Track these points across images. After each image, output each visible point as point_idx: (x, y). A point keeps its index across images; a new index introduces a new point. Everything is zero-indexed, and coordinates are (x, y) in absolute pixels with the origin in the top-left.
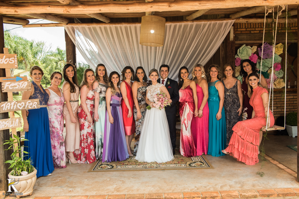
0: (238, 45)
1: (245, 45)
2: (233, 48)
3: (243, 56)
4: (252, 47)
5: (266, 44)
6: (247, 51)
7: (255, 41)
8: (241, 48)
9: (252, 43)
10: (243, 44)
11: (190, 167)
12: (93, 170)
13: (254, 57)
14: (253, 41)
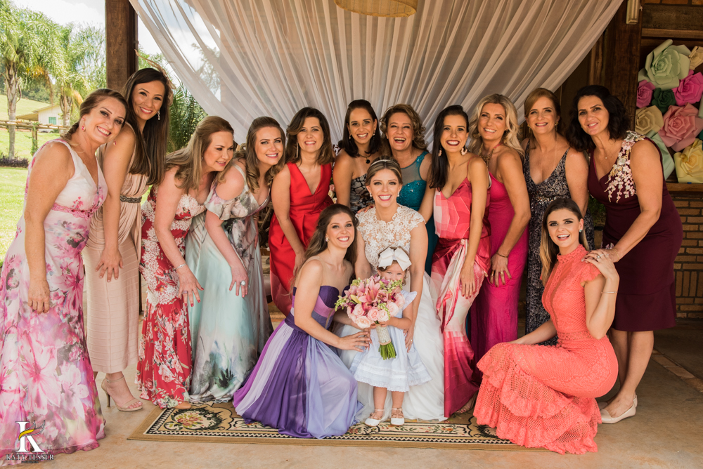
0: (647, 40)
1: (670, 41)
2: (634, 48)
3: (661, 78)
4: (691, 49)
6: (675, 63)
8: (657, 52)
9: (693, 37)
10: (665, 39)
11: (482, 438)
12: (148, 432)
13: (695, 83)
14: (698, 32)
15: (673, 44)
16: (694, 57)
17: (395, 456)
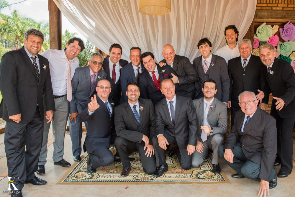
0: (256, 23)
1: (265, 23)
2: (252, 26)
3: (262, 37)
4: (272, 26)
5: (290, 23)
6: (267, 31)
7: (277, 20)
8: (260, 27)
9: (274, 22)
10: (263, 22)
11: (197, 179)
12: (64, 181)
13: (275, 39)
14: (275, 20)
15: (266, 24)
16: (274, 29)
17: (163, 188)
